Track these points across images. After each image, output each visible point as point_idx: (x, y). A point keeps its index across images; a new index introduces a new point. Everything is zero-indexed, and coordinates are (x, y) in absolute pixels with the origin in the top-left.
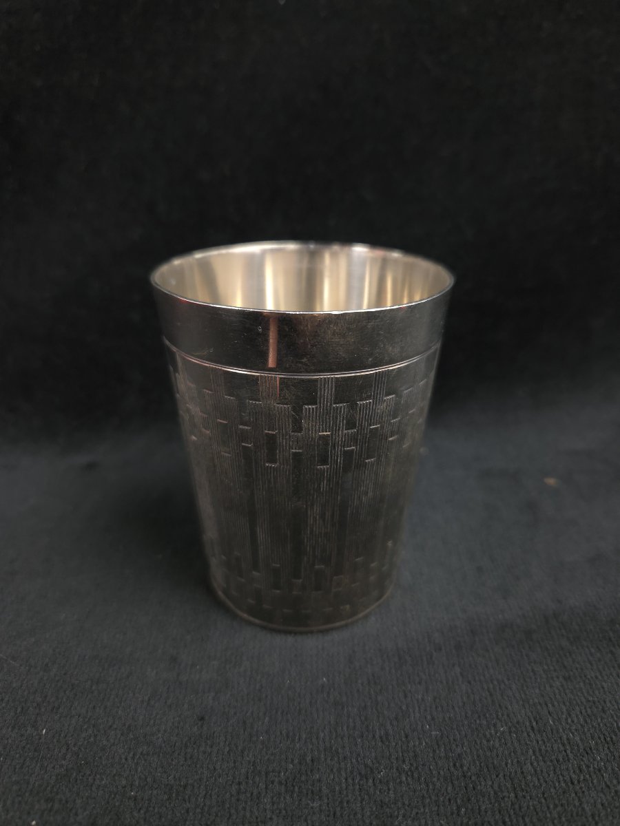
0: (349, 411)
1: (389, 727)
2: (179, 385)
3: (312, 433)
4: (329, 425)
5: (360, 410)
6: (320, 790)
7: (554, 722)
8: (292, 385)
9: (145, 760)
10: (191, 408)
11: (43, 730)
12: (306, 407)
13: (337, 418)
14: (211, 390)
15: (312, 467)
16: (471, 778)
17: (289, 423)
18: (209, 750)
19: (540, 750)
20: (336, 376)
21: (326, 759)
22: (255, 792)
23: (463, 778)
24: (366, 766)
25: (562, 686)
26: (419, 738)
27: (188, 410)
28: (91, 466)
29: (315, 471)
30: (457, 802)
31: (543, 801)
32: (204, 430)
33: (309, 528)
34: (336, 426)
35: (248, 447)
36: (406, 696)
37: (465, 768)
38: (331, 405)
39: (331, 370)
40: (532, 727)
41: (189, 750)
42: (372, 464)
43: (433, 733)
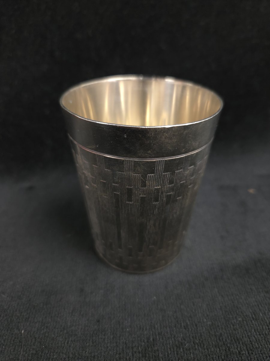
0: (171, 176)
1: (187, 321)
2: (78, 160)
3: (151, 187)
4: (160, 183)
5: (176, 175)
6: (159, 355)
7: (262, 314)
8: (142, 165)
9: (74, 344)
10: (86, 172)
11: (22, 330)
12: (149, 175)
13: (164, 180)
14: (97, 165)
15: (150, 203)
16: (227, 345)
17: (139, 183)
18: (103, 337)
19: (257, 329)
20: (165, 159)
21: (160, 339)
22: (128, 358)
23: (224, 345)
24: (179, 341)
25: (265, 296)
26: (202, 326)
27: (84, 173)
28: (31, 188)
29: (152, 205)
30: (222, 358)
31: (261, 355)
32: (93, 184)
33: (147, 230)
34: (164, 184)
35: (117, 194)
36: (194, 305)
37: (224, 340)
38: (162, 173)
39: (163, 156)
40: (253, 318)
41: (94, 338)
42: (180, 199)
43: (208, 323)
